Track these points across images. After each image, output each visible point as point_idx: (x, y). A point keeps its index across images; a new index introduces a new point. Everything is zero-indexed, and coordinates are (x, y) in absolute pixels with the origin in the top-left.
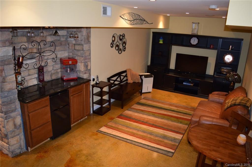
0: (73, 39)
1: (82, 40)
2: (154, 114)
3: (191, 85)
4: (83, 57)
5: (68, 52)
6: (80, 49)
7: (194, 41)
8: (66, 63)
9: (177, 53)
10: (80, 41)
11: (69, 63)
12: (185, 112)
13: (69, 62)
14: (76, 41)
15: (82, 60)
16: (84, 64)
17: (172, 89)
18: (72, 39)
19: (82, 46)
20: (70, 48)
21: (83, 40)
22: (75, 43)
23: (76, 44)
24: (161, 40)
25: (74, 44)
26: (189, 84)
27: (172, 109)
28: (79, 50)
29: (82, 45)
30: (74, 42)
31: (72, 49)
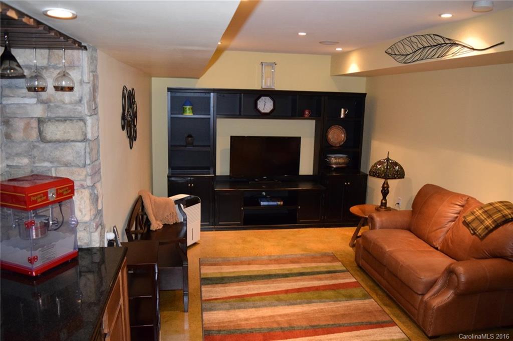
0: (34, 101)
1: (80, 101)
2: (278, 298)
3: (279, 203)
4: (85, 166)
5: (7, 153)
6: (71, 136)
7: (266, 105)
8: (35, 202)
9: (232, 135)
10: (70, 107)
11: (47, 199)
12: (326, 270)
13: (46, 194)
14: (49, 106)
15: (82, 177)
16: (91, 195)
17: (239, 223)
18: (27, 101)
19: (81, 124)
20: (18, 135)
21: (85, 101)
22: (45, 116)
23: (50, 119)
24: (188, 107)
25: (40, 121)
26: (275, 203)
27: (295, 271)
28: (67, 141)
29: (82, 119)
30: (39, 111)
31: (25, 141)
